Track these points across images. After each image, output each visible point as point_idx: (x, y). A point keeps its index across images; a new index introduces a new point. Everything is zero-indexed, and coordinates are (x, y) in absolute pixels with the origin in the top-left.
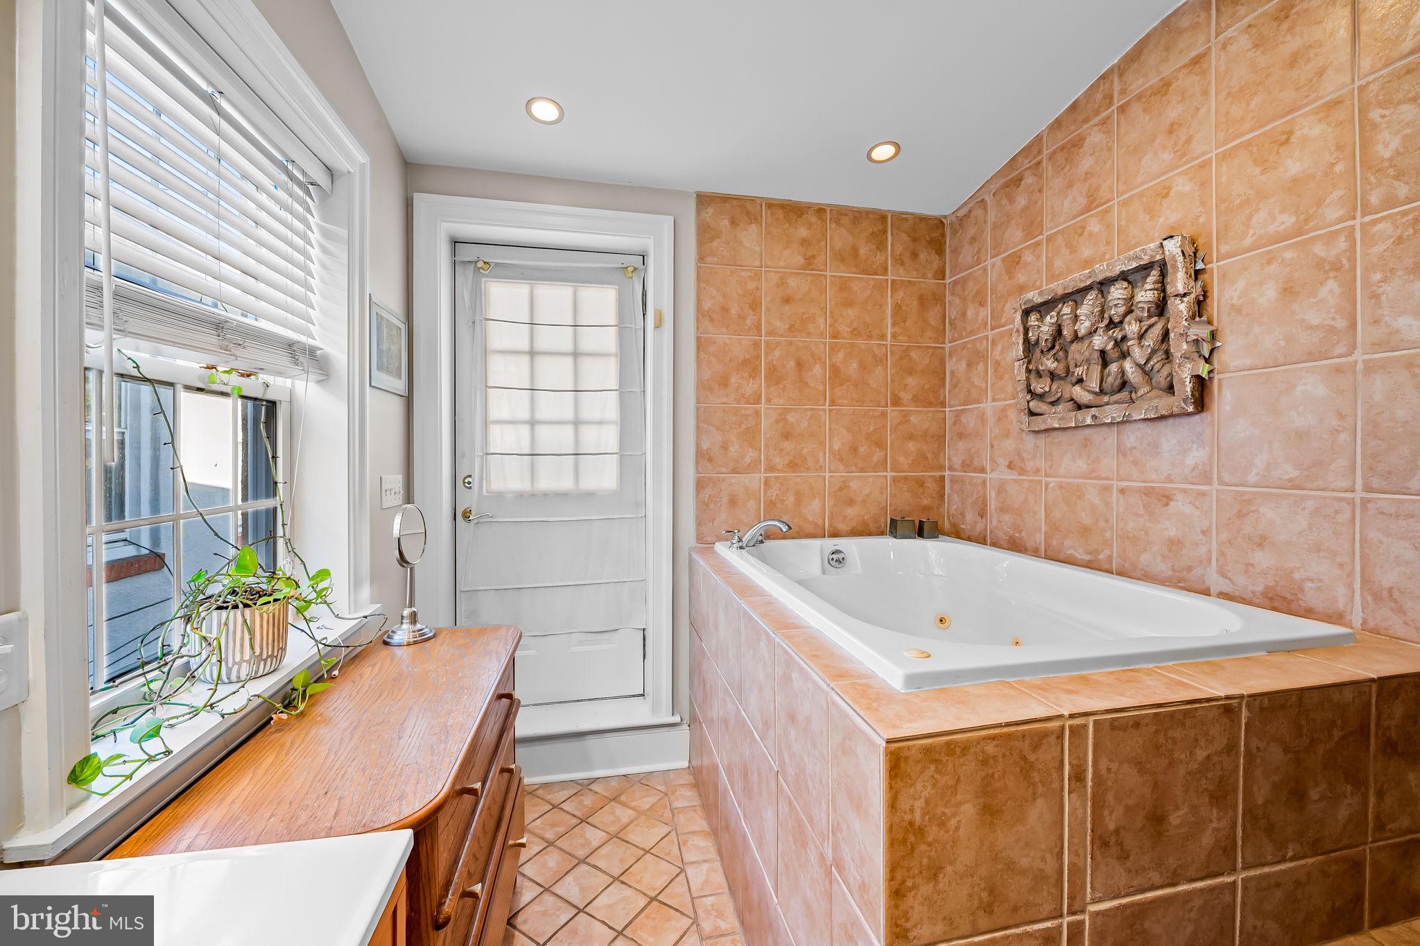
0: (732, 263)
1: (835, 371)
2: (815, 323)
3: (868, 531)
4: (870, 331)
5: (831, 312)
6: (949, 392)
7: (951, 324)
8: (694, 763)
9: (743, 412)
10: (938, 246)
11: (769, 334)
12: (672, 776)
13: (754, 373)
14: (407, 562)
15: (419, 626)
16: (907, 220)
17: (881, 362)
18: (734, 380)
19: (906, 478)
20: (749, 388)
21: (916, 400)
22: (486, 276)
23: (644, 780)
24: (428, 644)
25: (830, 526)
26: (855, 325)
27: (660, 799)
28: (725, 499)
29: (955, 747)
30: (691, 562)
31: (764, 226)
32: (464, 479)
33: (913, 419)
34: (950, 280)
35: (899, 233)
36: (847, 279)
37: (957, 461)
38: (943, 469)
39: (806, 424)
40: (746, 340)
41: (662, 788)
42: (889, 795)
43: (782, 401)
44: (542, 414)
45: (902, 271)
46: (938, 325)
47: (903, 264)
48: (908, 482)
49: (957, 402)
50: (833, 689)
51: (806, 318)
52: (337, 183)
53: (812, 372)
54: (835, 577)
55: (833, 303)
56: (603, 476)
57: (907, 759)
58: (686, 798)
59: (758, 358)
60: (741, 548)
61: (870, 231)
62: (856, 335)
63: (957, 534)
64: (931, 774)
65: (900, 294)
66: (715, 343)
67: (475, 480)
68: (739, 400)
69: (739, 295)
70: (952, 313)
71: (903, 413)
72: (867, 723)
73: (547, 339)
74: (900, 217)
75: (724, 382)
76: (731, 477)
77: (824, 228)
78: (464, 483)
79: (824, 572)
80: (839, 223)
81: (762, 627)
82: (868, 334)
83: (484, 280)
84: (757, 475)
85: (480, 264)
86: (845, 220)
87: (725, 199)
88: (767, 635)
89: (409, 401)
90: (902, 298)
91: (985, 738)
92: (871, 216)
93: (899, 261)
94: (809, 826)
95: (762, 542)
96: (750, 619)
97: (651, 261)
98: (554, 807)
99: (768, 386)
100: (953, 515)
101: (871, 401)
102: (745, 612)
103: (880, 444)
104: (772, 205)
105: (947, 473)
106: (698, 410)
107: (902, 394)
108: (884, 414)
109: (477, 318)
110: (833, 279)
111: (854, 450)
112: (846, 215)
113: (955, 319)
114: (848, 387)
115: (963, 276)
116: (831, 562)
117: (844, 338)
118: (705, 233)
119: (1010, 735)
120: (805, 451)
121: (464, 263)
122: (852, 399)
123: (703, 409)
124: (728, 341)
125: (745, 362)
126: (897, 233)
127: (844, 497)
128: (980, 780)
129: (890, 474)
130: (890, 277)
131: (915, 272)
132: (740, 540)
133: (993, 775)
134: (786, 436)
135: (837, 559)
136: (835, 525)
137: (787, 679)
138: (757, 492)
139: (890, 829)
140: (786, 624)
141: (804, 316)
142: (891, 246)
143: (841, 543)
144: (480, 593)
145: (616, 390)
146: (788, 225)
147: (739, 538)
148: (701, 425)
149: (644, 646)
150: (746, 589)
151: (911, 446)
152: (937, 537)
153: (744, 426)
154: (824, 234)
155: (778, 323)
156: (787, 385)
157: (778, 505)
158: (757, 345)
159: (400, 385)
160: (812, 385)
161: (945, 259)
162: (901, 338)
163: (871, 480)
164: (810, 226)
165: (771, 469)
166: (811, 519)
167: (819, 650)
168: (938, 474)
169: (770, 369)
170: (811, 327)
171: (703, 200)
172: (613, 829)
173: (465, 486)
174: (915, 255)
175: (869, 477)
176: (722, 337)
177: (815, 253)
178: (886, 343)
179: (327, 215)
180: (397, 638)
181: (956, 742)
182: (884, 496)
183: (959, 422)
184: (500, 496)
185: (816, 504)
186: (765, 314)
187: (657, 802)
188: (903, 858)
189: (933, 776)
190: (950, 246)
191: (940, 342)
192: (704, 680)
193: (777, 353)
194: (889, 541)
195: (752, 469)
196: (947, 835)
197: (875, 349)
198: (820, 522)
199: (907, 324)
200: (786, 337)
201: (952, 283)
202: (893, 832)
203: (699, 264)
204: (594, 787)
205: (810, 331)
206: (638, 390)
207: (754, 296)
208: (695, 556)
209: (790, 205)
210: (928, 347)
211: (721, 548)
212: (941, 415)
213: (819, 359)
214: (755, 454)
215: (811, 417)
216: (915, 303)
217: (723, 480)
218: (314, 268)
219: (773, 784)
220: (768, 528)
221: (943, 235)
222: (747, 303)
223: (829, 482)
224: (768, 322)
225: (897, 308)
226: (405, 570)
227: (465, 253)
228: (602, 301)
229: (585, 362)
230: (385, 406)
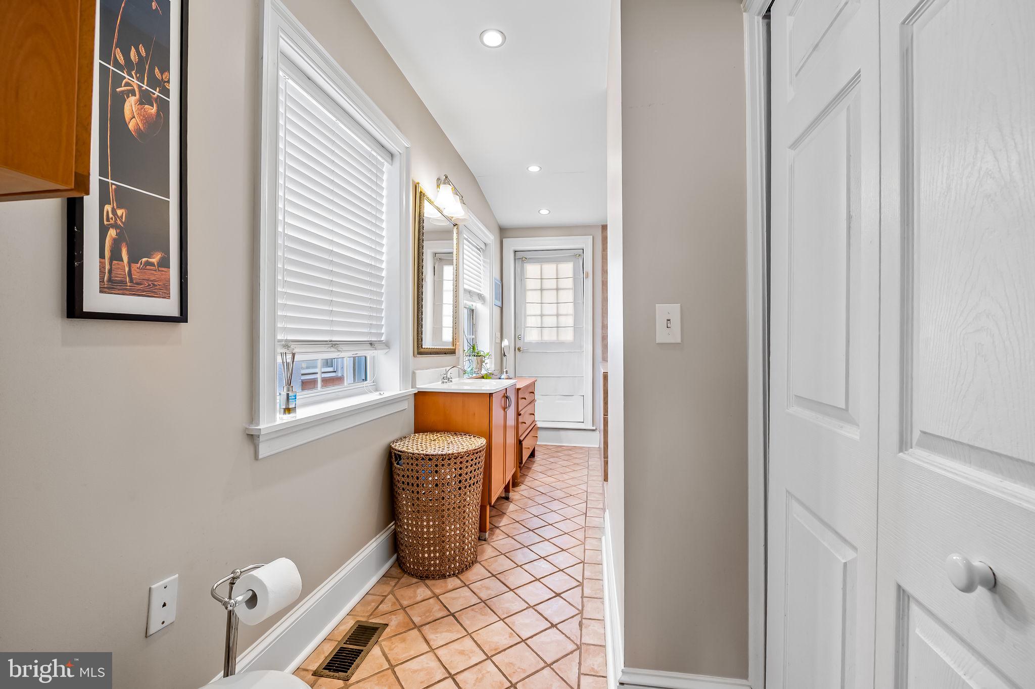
12: (592, 448)
14: (506, 356)
15: (508, 375)
22: (526, 263)
23: (582, 448)
32: (518, 336)
41: (587, 453)
44: (545, 312)
52: (487, 247)
56: (568, 336)
58: (595, 452)
67: (522, 337)
73: (548, 284)
83: (525, 264)
85: (524, 259)
89: (502, 308)
97: (585, 252)
98: (548, 449)
106: (602, 309)
109: (523, 278)
121: (518, 259)
123: (605, 309)
144: (523, 377)
145: (573, 302)
148: (604, 315)
149: (584, 400)
159: (499, 304)
171: (604, 227)
173: (518, 339)
179: (484, 257)
180: (502, 377)
184: (530, 343)
187: (584, 452)
203: (602, 253)
204: (562, 447)
206: (581, 302)
218: (482, 272)
226: (504, 358)
227: (519, 255)
228: (567, 269)
229: (561, 292)
230: (497, 311)
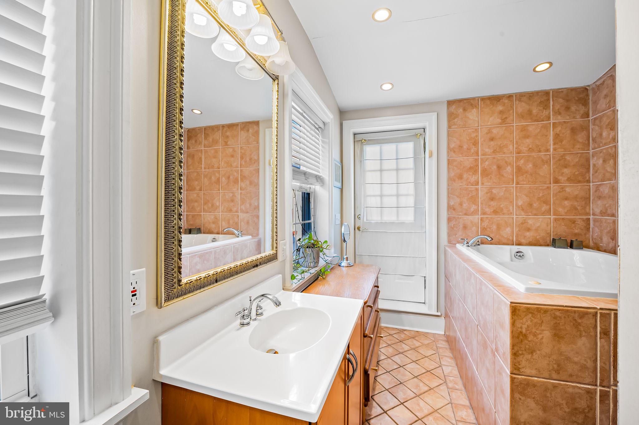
0: (464, 127)
1: (519, 169)
2: (507, 148)
3: (539, 244)
4: (540, 149)
5: (516, 142)
6: (592, 175)
7: (593, 140)
8: (447, 333)
9: (470, 189)
10: (584, 102)
11: (483, 155)
12: (437, 336)
13: (475, 172)
14: (346, 241)
15: (348, 262)
16: (562, 92)
17: (547, 163)
18: (465, 176)
19: (563, 219)
20: (473, 179)
21: (569, 180)
22: (365, 144)
23: (426, 335)
24: (352, 267)
25: (516, 240)
26: (530, 146)
27: (432, 342)
28: (461, 226)
29: (541, 310)
30: (445, 251)
31: (480, 109)
32: (358, 216)
33: (568, 190)
34: (592, 118)
35: (557, 99)
36: (526, 125)
37: (597, 211)
38: (589, 215)
39: (502, 194)
40: (471, 158)
41: (433, 339)
42: (512, 321)
43: (490, 184)
44: (384, 193)
45: (559, 117)
46: (584, 141)
47: (560, 114)
48: (565, 221)
49: (597, 180)
50: (495, 289)
51: (503, 146)
52: (326, 126)
53: (506, 170)
54: (518, 263)
55: (517, 138)
56: (408, 217)
57: (519, 310)
58: (443, 344)
59: (477, 166)
60: (468, 246)
61: (539, 101)
62: (531, 151)
63: (598, 248)
64: (530, 317)
65: (558, 129)
66: (456, 161)
67: (361, 216)
68: (468, 184)
69: (468, 140)
70: (593, 134)
71: (561, 187)
72: (505, 298)
73: (387, 165)
74: (557, 93)
75: (460, 177)
76: (464, 217)
77: (512, 104)
78: (358, 217)
79: (512, 261)
80: (520, 101)
81: (472, 272)
82: (538, 150)
83: (364, 146)
84: (477, 216)
85: (363, 141)
86: (524, 99)
87: (461, 101)
88: (474, 274)
89: (342, 190)
90: (560, 130)
91: (555, 309)
92: (540, 94)
93: (558, 113)
94: (488, 341)
95: (479, 245)
96: (468, 269)
97: (427, 131)
98: (390, 335)
99: (482, 177)
100: (595, 239)
101: (540, 182)
102: (466, 268)
103: (547, 202)
104: (483, 99)
105: (591, 217)
106: (448, 189)
107: (560, 178)
108: (549, 188)
109: (362, 160)
110: (517, 127)
111: (531, 205)
112: (524, 96)
113: (595, 137)
114: (526, 176)
115: (600, 115)
116: (516, 256)
117: (524, 153)
118: (451, 116)
119: (568, 310)
120: (501, 206)
121: (357, 141)
122: (529, 181)
123: (450, 189)
124: (462, 160)
125: (471, 168)
126: (556, 100)
127: (524, 227)
128: (553, 324)
129: (552, 217)
130: (552, 121)
131: (568, 117)
132: (468, 243)
133: (559, 323)
134: (492, 199)
135: (520, 255)
136: (519, 240)
137: (481, 289)
138: (477, 224)
139: (512, 332)
140: (482, 271)
141: (501, 145)
142: (553, 106)
143: (521, 248)
144: (363, 256)
145: (413, 182)
146: (492, 106)
147: (467, 242)
148: (450, 195)
149: (425, 283)
150: (468, 260)
151: (566, 203)
152: (582, 249)
153: (470, 195)
154: (512, 107)
155: (487, 150)
156: (492, 177)
157: (488, 229)
158: (477, 160)
159: (339, 185)
160: (506, 176)
161: (589, 107)
162: (559, 150)
163: (541, 219)
164: (504, 105)
165: (484, 213)
166: (506, 237)
167: (493, 280)
168: (585, 217)
169: (483, 170)
170: (505, 150)
171: (450, 103)
172: (413, 347)
173: (359, 219)
174: (568, 108)
175: (539, 218)
176: (459, 158)
177: (507, 116)
178: (550, 153)
179: (323, 137)
180: (343, 264)
181: (541, 309)
182: (549, 227)
183: (598, 190)
184: (370, 223)
185: (508, 230)
186: (481, 146)
187: (430, 343)
188: (518, 343)
189: (531, 318)
190: (592, 100)
191: (586, 149)
192: (451, 298)
193: (487, 163)
194: (551, 249)
195: (474, 214)
196: (537, 340)
197: (543, 157)
198: (511, 238)
199: (563, 143)
200: (491, 155)
201: (593, 120)
202: (513, 333)
203: (449, 130)
204: (405, 332)
205: (505, 151)
206: (422, 182)
207: (475, 139)
208: (447, 248)
209: (493, 97)
210: (578, 153)
211: (458, 246)
212: (588, 187)
213: (510, 164)
214: (476, 207)
215: (506, 190)
216: (569, 132)
217: (460, 218)
218: (320, 152)
219: (476, 330)
220: (481, 238)
221: (588, 95)
222: (471, 143)
223: (516, 220)
224: (482, 150)
225: (557, 136)
226: (344, 244)
227: (359, 137)
228: (408, 148)
229: (401, 173)
230: (337, 192)
